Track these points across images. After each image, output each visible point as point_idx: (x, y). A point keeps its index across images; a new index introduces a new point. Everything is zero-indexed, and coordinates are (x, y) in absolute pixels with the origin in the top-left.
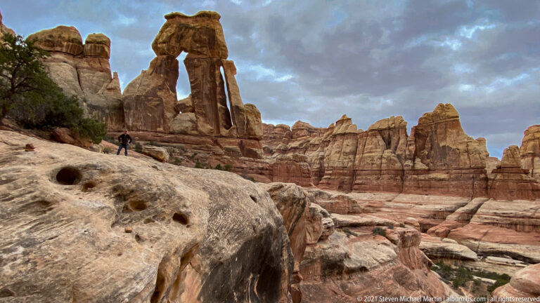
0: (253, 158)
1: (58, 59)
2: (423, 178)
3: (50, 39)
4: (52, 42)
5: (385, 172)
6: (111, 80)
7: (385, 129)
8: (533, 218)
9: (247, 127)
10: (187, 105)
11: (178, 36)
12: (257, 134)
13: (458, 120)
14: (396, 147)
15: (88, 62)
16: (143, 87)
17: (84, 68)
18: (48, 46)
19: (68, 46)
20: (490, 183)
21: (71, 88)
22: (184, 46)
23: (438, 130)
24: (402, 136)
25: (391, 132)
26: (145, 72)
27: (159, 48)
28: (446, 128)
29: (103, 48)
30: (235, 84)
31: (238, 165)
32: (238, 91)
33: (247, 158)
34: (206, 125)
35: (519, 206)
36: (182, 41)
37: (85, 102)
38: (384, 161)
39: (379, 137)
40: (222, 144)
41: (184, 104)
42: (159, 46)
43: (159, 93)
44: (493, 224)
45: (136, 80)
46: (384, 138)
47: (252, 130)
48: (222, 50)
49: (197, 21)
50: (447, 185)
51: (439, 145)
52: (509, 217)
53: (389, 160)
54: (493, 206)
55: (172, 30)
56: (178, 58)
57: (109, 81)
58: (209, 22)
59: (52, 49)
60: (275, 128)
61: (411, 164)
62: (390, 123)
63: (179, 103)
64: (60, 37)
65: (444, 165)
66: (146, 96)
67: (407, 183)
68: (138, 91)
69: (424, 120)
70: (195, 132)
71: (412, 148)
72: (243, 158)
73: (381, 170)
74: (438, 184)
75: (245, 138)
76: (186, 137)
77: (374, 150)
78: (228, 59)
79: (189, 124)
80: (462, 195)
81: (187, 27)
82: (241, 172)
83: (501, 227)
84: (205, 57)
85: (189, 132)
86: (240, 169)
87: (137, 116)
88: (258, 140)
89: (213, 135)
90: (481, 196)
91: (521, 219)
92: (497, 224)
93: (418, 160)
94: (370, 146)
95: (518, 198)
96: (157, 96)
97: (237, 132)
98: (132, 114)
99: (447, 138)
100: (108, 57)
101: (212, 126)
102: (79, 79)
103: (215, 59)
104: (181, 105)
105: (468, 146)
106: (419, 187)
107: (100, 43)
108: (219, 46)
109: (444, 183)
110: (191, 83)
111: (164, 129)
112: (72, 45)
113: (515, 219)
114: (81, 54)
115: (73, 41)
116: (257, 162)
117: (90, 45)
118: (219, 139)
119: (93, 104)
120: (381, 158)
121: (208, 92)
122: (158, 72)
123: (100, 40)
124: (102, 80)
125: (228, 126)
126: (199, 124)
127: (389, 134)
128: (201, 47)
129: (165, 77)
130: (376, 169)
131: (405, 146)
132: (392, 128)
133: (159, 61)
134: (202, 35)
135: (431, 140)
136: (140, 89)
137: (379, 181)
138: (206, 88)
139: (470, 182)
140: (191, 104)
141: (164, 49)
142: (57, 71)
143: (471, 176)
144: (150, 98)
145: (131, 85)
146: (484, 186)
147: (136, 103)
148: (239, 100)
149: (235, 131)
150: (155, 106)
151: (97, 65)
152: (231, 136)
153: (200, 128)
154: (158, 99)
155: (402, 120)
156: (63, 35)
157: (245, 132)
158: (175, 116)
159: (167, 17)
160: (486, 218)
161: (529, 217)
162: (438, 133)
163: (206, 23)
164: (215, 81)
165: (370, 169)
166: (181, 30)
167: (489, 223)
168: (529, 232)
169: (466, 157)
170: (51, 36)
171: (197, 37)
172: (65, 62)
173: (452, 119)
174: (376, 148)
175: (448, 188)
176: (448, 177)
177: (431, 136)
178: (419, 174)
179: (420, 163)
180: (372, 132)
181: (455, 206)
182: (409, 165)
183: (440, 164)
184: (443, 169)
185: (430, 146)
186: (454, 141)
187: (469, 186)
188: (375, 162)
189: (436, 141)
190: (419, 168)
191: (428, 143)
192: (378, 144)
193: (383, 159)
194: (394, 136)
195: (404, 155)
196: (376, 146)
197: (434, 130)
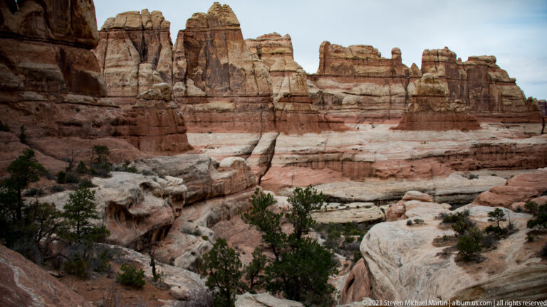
0: (92, 95)
2: (201, 109)
7: (137, 29)
8: (325, 153)
9: (72, 14)
13: (240, 30)
14: (156, 62)
20: (278, 114)
23: (216, 41)
24: (164, 44)
25: (146, 35)
28: (226, 39)
31: (66, 116)
33: (80, 98)
35: (311, 141)
38: (142, 81)
39: (128, 41)
40: (13, 58)
44: (293, 164)
46: (135, 44)
50: (233, 118)
51: (218, 61)
52: (306, 154)
53: (152, 80)
54: (289, 143)
61: (184, 88)
62: (145, 20)
65: (226, 90)
69: (195, 22)
71: (182, 63)
72: (70, 96)
74: (221, 116)
75: (68, 44)
77: (123, 63)
80: (251, 131)
82: (79, 134)
83: (300, 166)
86: (73, 128)
90: (271, 130)
91: (316, 156)
92: (296, 163)
93: (190, 82)
94: (117, 56)
95: (308, 132)
97: (47, 23)
99: (230, 54)
105: (254, 65)
106: (196, 122)
109: (228, 115)
113: (311, 156)
116: (101, 106)
120: (137, 76)
127: (143, 38)
130: (130, 94)
131: (170, 59)
132: (148, 29)
135: (205, 53)
139: (258, 113)
143: (259, 105)
146: (273, 118)
149: (41, 20)
155: (163, 19)
157: (69, 27)
160: (287, 158)
161: (323, 153)
162: (216, 45)
165: (120, 94)
167: (290, 164)
168: (322, 168)
169: (253, 81)
173: (233, 28)
174: (127, 60)
175: (233, 121)
176: (233, 108)
177: (206, 48)
178: (195, 103)
179: (194, 86)
180: (117, 32)
181: (249, 146)
182: (182, 90)
183: (220, 88)
184: (225, 95)
185: (205, 62)
186: (239, 58)
187: (257, 118)
188: (127, 83)
189: (214, 56)
190: (194, 94)
191: (202, 57)
192: (128, 53)
193: (140, 78)
194: (152, 43)
195: (170, 73)
196: (126, 56)
197: (209, 39)
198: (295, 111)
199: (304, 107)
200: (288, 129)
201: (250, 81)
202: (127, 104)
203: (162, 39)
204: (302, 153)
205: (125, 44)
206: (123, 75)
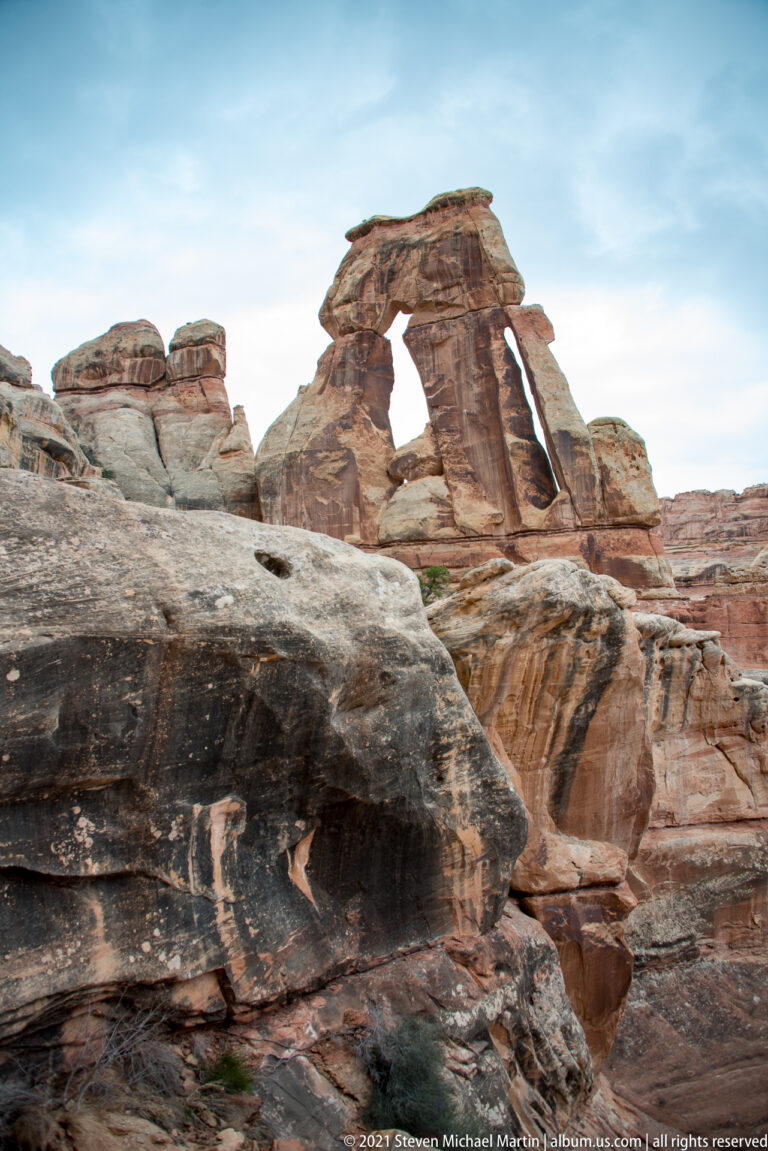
1: (111, 402)
3: (97, 360)
4: (102, 365)
6: (230, 427)
10: (419, 456)
11: (382, 274)
12: (638, 509)
15: (176, 395)
16: (303, 430)
17: (167, 412)
18: (94, 378)
19: (133, 367)
21: (138, 465)
22: (399, 296)
26: (307, 388)
27: (337, 318)
29: (208, 352)
30: (552, 368)
32: (565, 387)
34: (476, 505)
36: (393, 284)
37: (171, 493)
41: (412, 455)
42: (336, 312)
43: (345, 438)
45: (285, 413)
47: (621, 497)
48: (505, 281)
49: (427, 224)
55: (365, 264)
56: (387, 335)
57: (224, 431)
58: (460, 217)
59: (101, 384)
60: (739, 499)
63: (399, 454)
64: (116, 350)
66: (311, 453)
68: (291, 442)
70: (448, 531)
76: (424, 549)
78: (523, 303)
79: (432, 510)
81: (404, 247)
84: (457, 312)
85: (432, 533)
87: (291, 510)
88: (643, 526)
89: (502, 531)
96: (339, 447)
98: (279, 507)
100: (220, 373)
101: (494, 503)
102: (157, 440)
103: (486, 311)
104: (404, 458)
107: (201, 342)
108: (494, 273)
110: (428, 391)
111: (364, 536)
112: (142, 363)
114: (161, 379)
115: (142, 353)
117: (179, 353)
118: (520, 541)
119: (189, 497)
121: (475, 408)
122: (338, 382)
123: (198, 336)
124: (209, 432)
125: (544, 498)
126: (459, 505)
128: (444, 289)
129: (358, 389)
133: (338, 353)
134: (443, 258)
136: (295, 437)
138: (470, 398)
140: (430, 451)
141: (348, 319)
142: (109, 430)
144: (320, 455)
145: (273, 430)
147: (288, 475)
148: (572, 413)
150: (337, 476)
151: (196, 399)
152: (557, 529)
153: (463, 518)
154: (340, 454)
156: (122, 345)
158: (391, 493)
159: (351, 236)
163: (451, 223)
164: (491, 374)
166: (389, 256)
170: (98, 354)
171: (432, 266)
172: (127, 406)
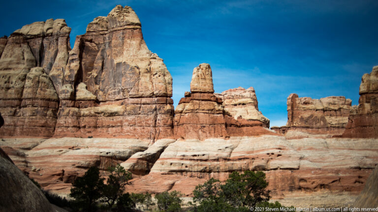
2: (87, 113)
5: (28, 102)
7: (37, 36)
8: (229, 160)
14: (51, 65)
20: (177, 117)
23: (113, 41)
24: (61, 48)
25: (45, 41)
28: (123, 38)
35: (212, 145)
38: (28, 83)
39: (25, 46)
44: (181, 171)
46: (32, 52)
50: (121, 122)
51: (112, 61)
52: (201, 160)
53: (37, 82)
54: (181, 148)
61: (71, 90)
65: (119, 93)
67: (61, 121)
69: (94, 27)
71: (75, 65)
73: (20, 100)
74: (108, 120)
77: (13, 66)
80: (140, 137)
90: (166, 136)
91: (216, 163)
92: (187, 171)
93: (82, 86)
94: (9, 59)
95: (211, 136)
99: (125, 52)
106: (79, 127)
109: (117, 119)
113: (208, 164)
120: (24, 78)
127: (42, 44)
130: (13, 96)
131: (64, 62)
132: (48, 35)
135: (102, 55)
137: (15, 119)
139: (152, 116)
143: (154, 106)
146: (169, 122)
155: (64, 25)
160: (171, 164)
161: (226, 159)
162: (112, 45)
165: (2, 96)
167: (176, 171)
169: (148, 79)
173: (131, 27)
174: (18, 63)
175: (122, 126)
176: (123, 110)
177: (103, 51)
178: (82, 107)
179: (85, 90)
180: (14, 38)
181: (129, 150)
182: (68, 91)
183: (113, 91)
184: (117, 98)
185: (101, 64)
186: (134, 56)
187: (150, 122)
188: (11, 85)
189: (109, 57)
190: (82, 97)
191: (98, 59)
192: (22, 57)
193: (27, 80)
194: (49, 48)
195: (62, 77)
196: (19, 59)
197: (108, 41)
198: (192, 111)
199: (206, 106)
200: (185, 132)
201: (145, 79)
202: (8, 106)
203: (59, 44)
204: (195, 158)
205: (20, 48)
206: (10, 77)
